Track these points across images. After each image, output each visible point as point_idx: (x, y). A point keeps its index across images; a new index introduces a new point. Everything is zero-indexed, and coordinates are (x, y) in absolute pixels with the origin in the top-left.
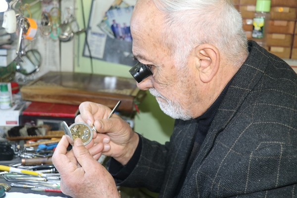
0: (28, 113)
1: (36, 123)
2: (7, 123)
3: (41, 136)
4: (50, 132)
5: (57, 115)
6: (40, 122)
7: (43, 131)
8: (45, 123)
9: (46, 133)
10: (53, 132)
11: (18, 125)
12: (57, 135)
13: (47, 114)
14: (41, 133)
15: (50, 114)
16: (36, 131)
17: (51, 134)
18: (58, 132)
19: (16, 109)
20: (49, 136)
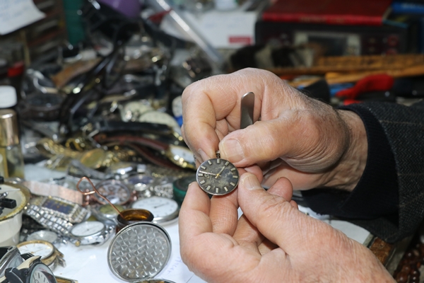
0: (274, 16)
1: (291, 39)
2: (232, 40)
3: (302, 68)
4: (322, 61)
5: (339, 19)
6: (301, 38)
7: (308, 57)
8: (311, 40)
9: (315, 62)
10: (331, 59)
11: (253, 42)
12: (339, 67)
13: (316, 18)
14: (302, 62)
15: (324, 18)
16: (292, 57)
17: (326, 64)
18: (342, 59)
19: (250, 10)
20: (321, 68)
